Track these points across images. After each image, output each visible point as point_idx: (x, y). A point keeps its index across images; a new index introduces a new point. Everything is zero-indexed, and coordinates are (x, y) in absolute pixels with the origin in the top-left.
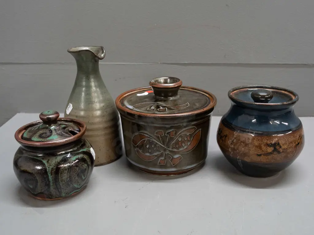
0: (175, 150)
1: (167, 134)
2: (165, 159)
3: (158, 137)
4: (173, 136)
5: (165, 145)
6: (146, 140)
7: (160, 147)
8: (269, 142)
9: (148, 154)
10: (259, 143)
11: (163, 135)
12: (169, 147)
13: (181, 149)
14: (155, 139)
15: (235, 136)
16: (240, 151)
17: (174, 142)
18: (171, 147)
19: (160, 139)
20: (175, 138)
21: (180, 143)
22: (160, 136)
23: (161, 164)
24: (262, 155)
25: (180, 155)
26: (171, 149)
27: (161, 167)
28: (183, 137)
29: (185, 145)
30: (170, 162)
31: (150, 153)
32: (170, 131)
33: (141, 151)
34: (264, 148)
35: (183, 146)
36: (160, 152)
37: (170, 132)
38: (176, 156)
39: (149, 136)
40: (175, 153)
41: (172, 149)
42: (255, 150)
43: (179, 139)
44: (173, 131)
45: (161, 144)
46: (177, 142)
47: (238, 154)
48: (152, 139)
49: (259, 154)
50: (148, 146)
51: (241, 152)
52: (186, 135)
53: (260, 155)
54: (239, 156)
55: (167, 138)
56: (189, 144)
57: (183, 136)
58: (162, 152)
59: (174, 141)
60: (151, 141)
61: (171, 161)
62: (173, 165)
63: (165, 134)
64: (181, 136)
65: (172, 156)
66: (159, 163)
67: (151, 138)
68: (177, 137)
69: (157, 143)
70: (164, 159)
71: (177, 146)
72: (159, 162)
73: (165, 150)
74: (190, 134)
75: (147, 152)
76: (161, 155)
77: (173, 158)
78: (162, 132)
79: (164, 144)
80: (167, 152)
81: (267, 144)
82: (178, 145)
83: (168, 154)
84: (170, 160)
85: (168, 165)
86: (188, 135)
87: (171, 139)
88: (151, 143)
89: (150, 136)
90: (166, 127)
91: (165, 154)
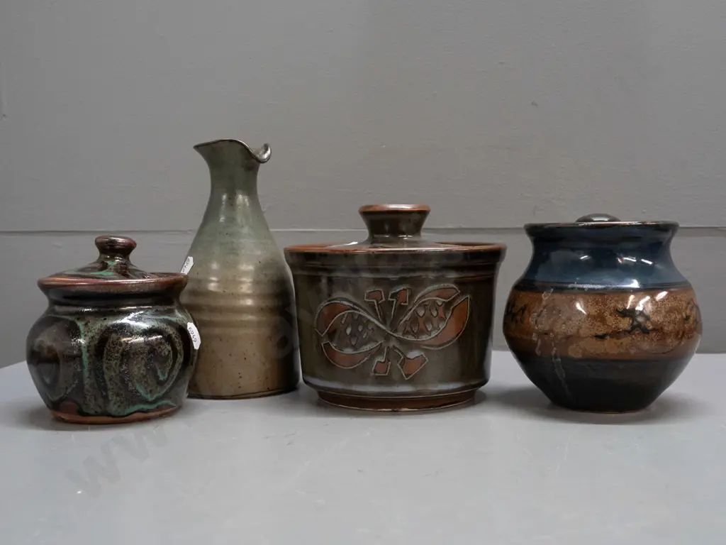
0: (410, 338)
1: (391, 297)
2: (388, 360)
3: (372, 306)
4: (406, 302)
5: (388, 323)
6: (346, 316)
7: (375, 328)
8: (620, 307)
9: (349, 351)
10: (600, 310)
11: (384, 299)
12: (396, 331)
13: (424, 338)
14: (365, 310)
15: (544, 303)
16: (558, 334)
17: (407, 317)
18: (401, 329)
19: (377, 308)
20: (409, 308)
21: (421, 321)
22: (377, 303)
23: (377, 374)
24: (608, 337)
25: (422, 353)
26: (401, 333)
27: (380, 380)
28: (428, 307)
29: (434, 329)
30: (400, 367)
31: (355, 348)
32: (398, 290)
33: (333, 345)
34: (611, 320)
35: (428, 331)
36: (377, 342)
37: (398, 293)
38: (413, 354)
39: (352, 305)
40: (411, 346)
41: (403, 334)
42: (592, 325)
43: (418, 312)
44: (404, 289)
45: (378, 320)
46: (415, 319)
47: (553, 343)
48: (358, 310)
49: (600, 333)
50: (349, 331)
51: (560, 337)
52: (434, 301)
53: (602, 337)
54: (555, 346)
55: (392, 306)
56: (442, 326)
57: (427, 303)
58: (381, 344)
59: (406, 314)
60: (356, 317)
61: (402, 368)
62: (407, 376)
63: (386, 296)
64: (423, 305)
65: (402, 353)
66: (375, 372)
67: (355, 309)
68: (414, 305)
69: (369, 321)
70: (384, 362)
71: (415, 330)
72: (374, 370)
73: (387, 337)
74: (444, 302)
75: (347, 347)
76: (379, 351)
77: (406, 358)
78: (381, 292)
79: (384, 322)
80: (392, 343)
81: (617, 310)
82: (417, 325)
83: (394, 346)
84: (400, 364)
85: (395, 377)
86: (440, 304)
87: (401, 309)
88: (357, 321)
89: (355, 304)
90: (388, 279)
91: (388, 347)
